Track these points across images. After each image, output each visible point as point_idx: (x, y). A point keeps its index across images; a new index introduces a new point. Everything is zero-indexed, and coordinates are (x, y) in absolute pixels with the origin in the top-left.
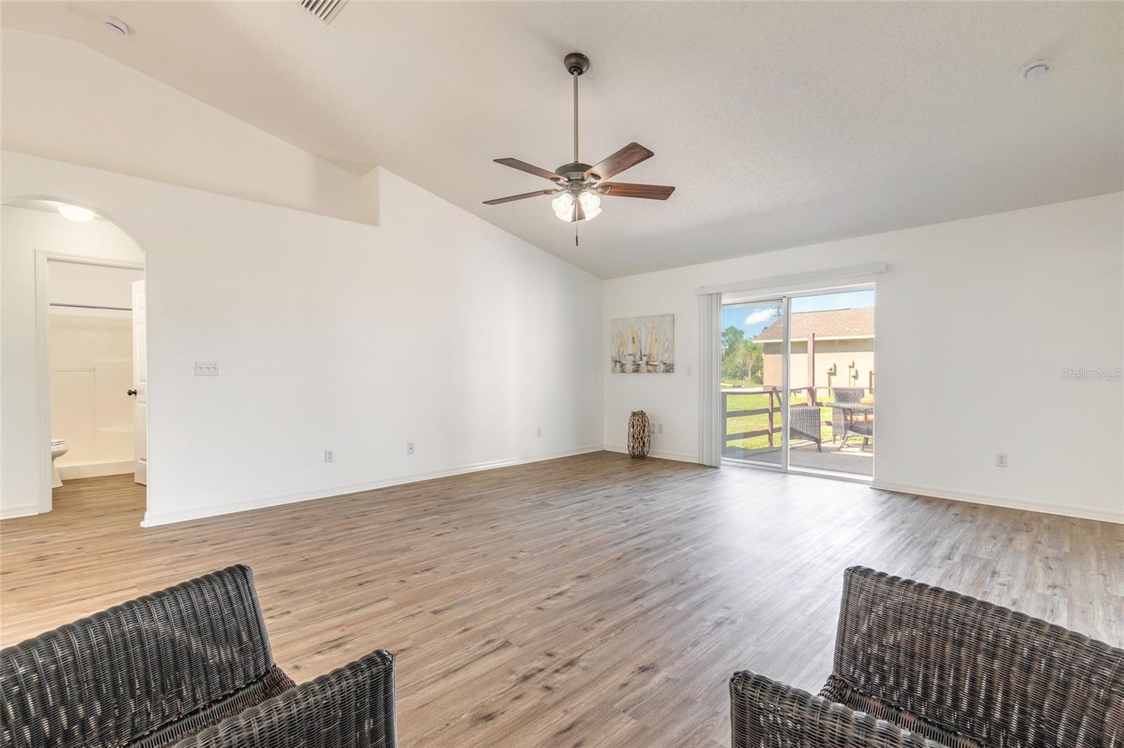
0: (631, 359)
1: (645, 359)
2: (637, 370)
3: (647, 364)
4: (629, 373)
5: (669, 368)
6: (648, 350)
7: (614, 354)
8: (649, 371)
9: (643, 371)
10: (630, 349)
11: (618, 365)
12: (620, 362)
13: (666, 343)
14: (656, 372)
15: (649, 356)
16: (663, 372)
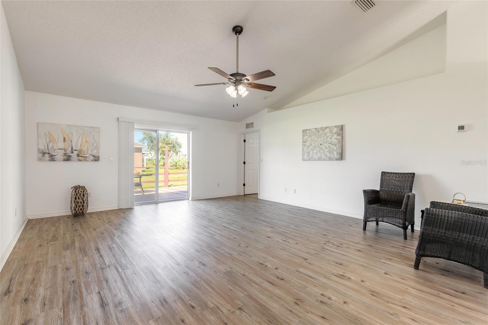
0: (62, 152)
1: (75, 153)
2: (68, 158)
3: (78, 155)
4: (60, 161)
5: (96, 159)
6: (79, 147)
7: (42, 147)
8: (80, 160)
9: (74, 160)
10: (61, 145)
11: (47, 156)
12: (49, 153)
13: (95, 144)
14: (86, 161)
15: (80, 151)
16: (92, 161)
